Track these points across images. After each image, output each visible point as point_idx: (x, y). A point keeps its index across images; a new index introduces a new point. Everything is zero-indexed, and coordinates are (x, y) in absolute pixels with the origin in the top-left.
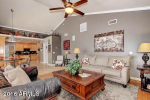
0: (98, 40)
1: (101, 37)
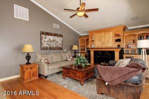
0: (45, 38)
1: (48, 35)
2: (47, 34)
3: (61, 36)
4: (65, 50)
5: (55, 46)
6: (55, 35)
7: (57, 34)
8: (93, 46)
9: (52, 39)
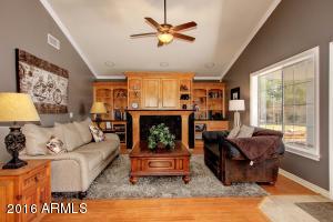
0: (31, 74)
1: (38, 66)
2: (36, 62)
3: (64, 74)
4: (71, 115)
5: (52, 102)
6: (54, 69)
7: (57, 68)
8: (135, 106)
9: (46, 81)
